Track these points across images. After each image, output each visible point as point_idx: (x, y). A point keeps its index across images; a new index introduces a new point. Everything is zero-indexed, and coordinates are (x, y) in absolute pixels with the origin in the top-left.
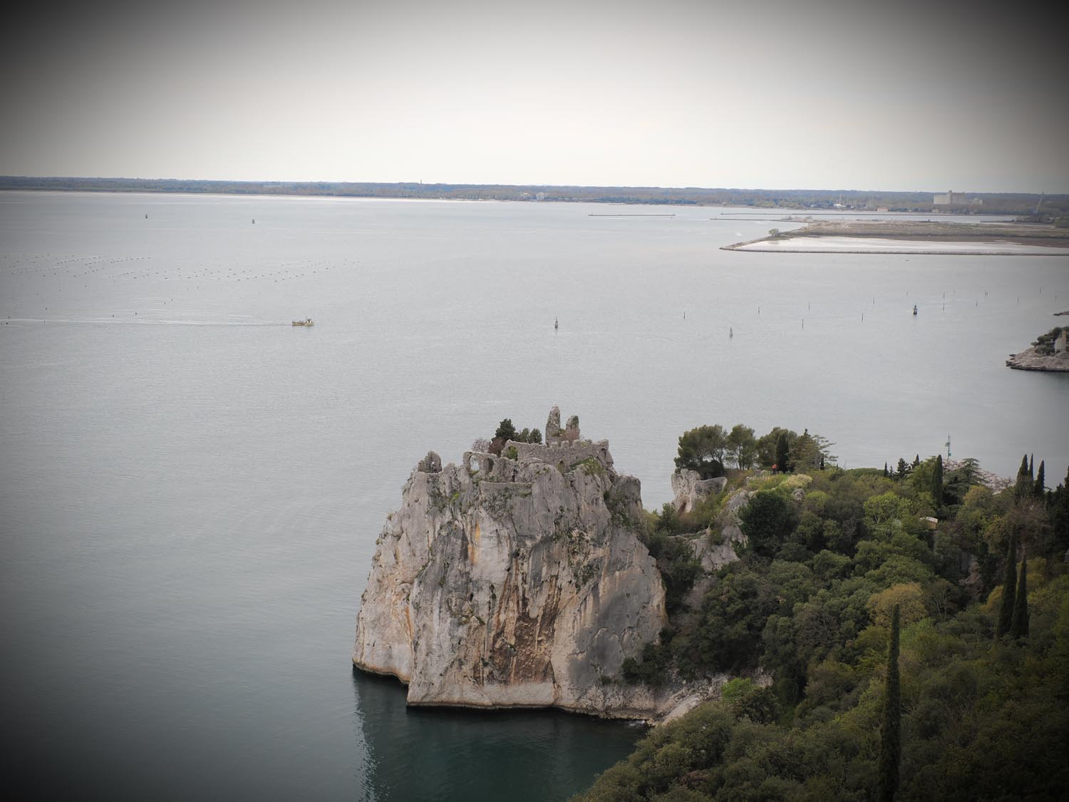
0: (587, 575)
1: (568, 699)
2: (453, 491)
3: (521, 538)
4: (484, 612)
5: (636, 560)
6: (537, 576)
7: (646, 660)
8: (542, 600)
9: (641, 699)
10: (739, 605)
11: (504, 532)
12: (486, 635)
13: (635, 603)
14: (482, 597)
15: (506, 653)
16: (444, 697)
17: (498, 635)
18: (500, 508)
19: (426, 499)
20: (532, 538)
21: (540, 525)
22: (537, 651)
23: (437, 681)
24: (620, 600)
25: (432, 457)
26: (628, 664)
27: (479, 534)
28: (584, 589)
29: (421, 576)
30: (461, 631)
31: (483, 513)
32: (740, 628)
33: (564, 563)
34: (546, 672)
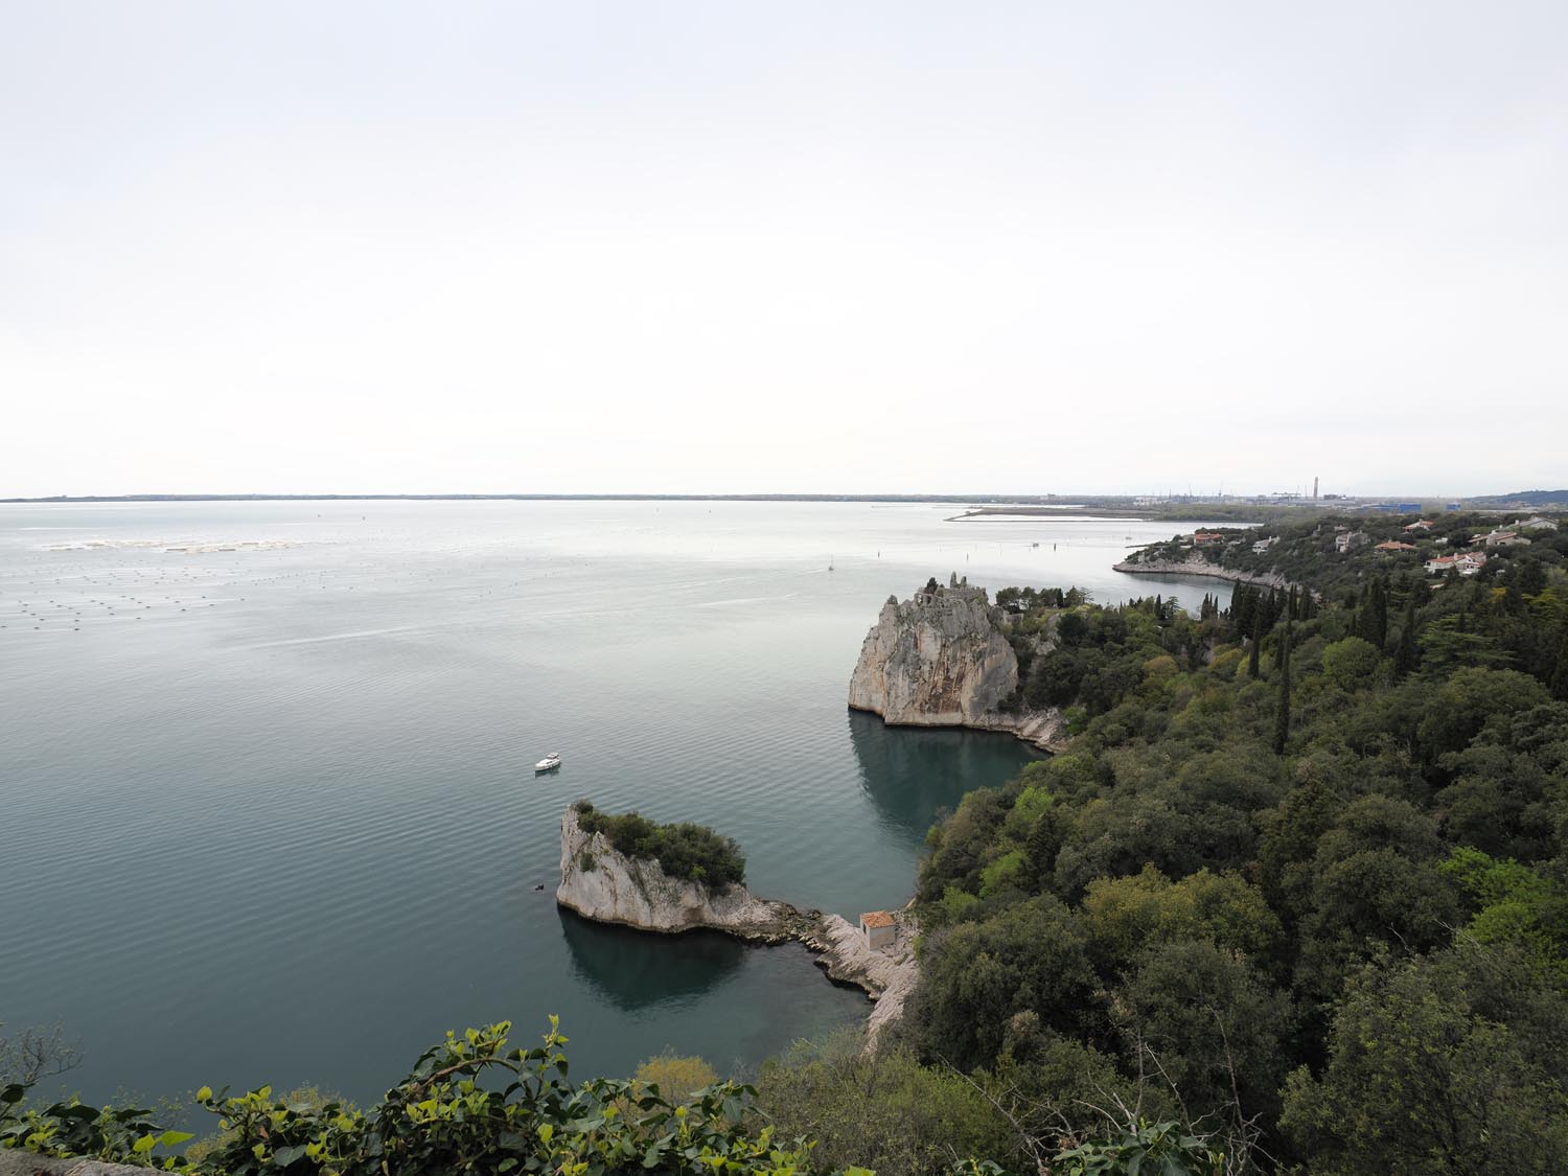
0: (979, 656)
1: (970, 721)
2: (909, 614)
3: (947, 637)
4: (926, 676)
5: (1004, 649)
6: (955, 656)
7: (1009, 700)
8: (956, 670)
9: (1008, 721)
10: (1063, 670)
11: (939, 634)
12: (928, 688)
13: (1003, 671)
14: (926, 668)
15: (937, 697)
16: (904, 720)
17: (933, 688)
18: (936, 622)
19: (893, 619)
20: (953, 637)
21: (956, 630)
22: (953, 696)
23: (900, 711)
24: (996, 670)
25: (892, 597)
26: (1000, 702)
27: (924, 635)
28: (978, 664)
29: (891, 658)
30: (915, 686)
31: (926, 624)
32: (1065, 682)
33: (968, 650)
34: (958, 707)
